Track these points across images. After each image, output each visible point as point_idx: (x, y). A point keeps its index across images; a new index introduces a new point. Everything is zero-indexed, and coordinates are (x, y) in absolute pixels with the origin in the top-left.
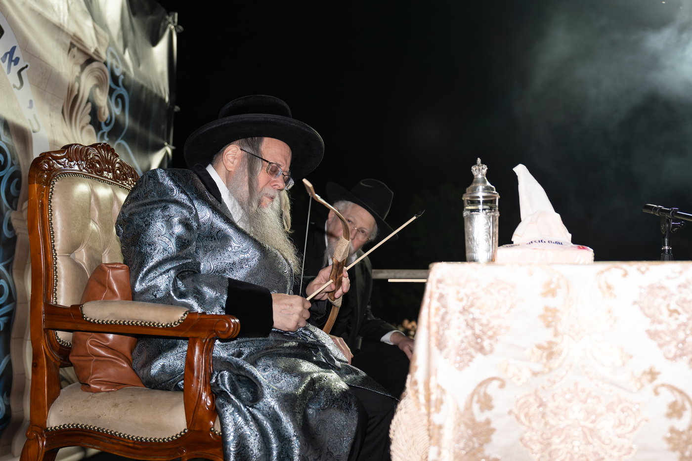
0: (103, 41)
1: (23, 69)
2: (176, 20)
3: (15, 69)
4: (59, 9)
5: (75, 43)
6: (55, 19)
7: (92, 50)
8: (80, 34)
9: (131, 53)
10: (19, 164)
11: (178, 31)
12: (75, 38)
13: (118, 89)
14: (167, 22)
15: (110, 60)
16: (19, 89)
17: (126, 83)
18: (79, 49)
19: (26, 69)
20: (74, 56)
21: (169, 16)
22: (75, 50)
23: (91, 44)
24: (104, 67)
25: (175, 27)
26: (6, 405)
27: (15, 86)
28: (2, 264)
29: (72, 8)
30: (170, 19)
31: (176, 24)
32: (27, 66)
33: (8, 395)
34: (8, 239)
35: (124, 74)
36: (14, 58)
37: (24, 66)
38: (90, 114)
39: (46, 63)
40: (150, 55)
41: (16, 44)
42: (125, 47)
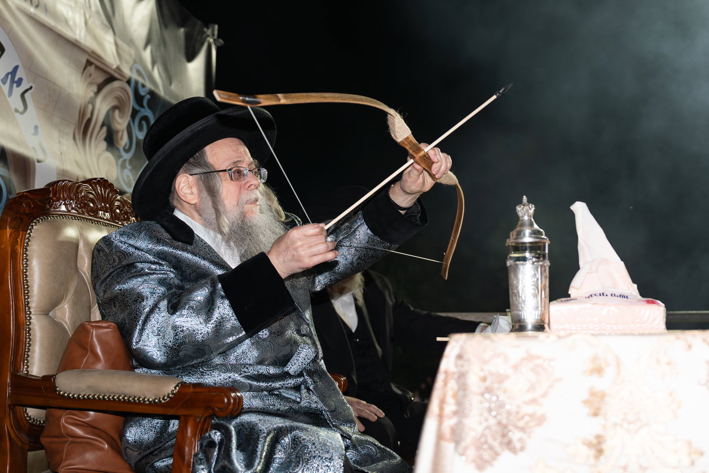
0: (126, 56)
1: (27, 91)
2: (216, 33)
3: (18, 91)
4: (75, 23)
5: (92, 60)
6: (69, 34)
7: (114, 67)
8: (99, 51)
9: (161, 69)
11: (219, 44)
12: (93, 55)
13: (142, 110)
14: (204, 36)
15: (135, 76)
16: (22, 113)
17: (153, 102)
18: (97, 67)
19: (30, 92)
20: (90, 75)
21: (208, 28)
23: (111, 60)
24: (126, 86)
25: (214, 40)
27: (16, 111)
29: (90, 22)
31: (216, 37)
32: (31, 88)
35: (151, 93)
36: (16, 79)
37: (28, 87)
38: (105, 139)
39: (55, 84)
40: (183, 72)
41: (19, 63)
42: (154, 63)
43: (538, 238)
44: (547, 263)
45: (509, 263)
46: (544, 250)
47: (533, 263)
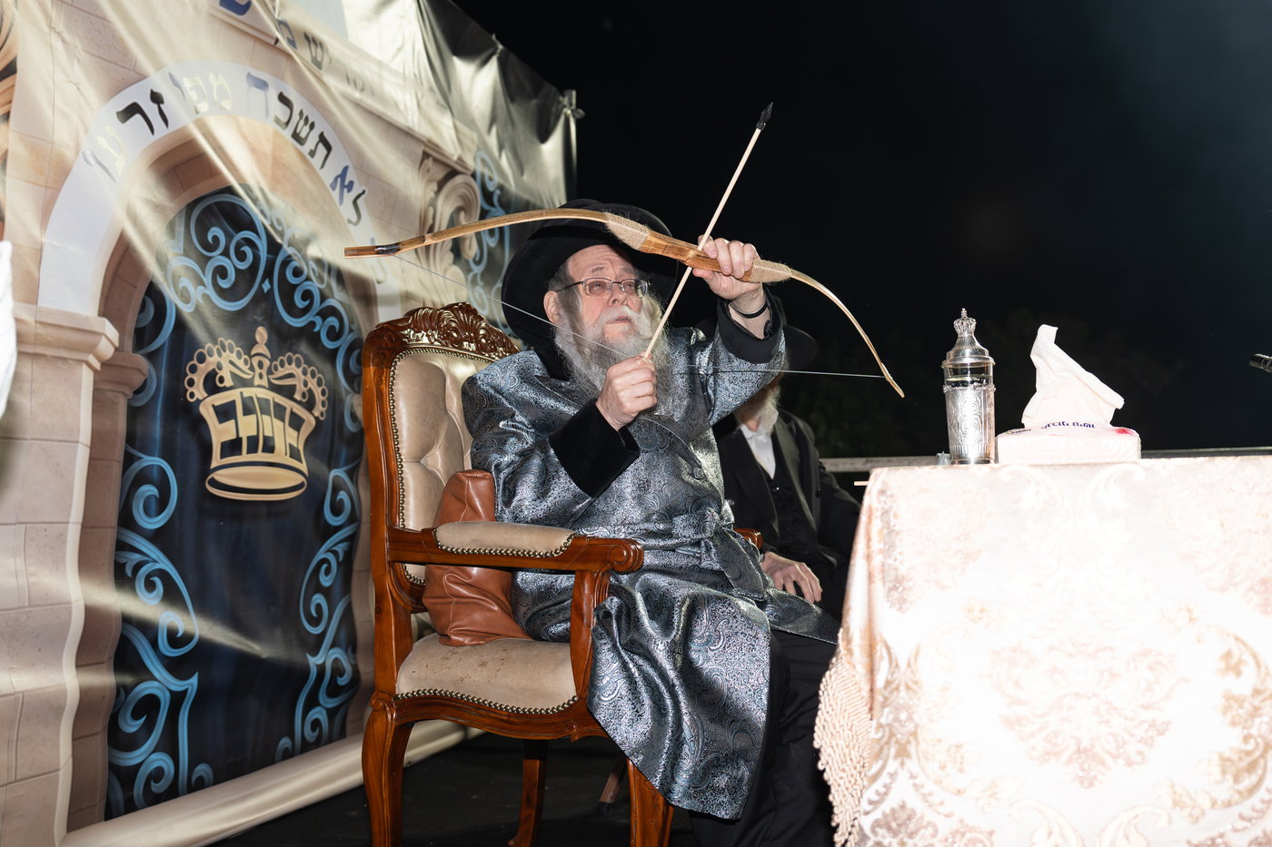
0: (468, 143)
1: (359, 196)
2: (574, 101)
3: (349, 197)
4: (406, 106)
5: (429, 151)
6: (400, 120)
7: (455, 158)
8: (436, 139)
9: (510, 155)
10: (359, 329)
11: (578, 116)
12: (429, 145)
13: (492, 210)
14: (560, 106)
15: (480, 169)
16: (356, 224)
17: (504, 200)
18: (436, 160)
19: (363, 197)
20: (428, 171)
21: (563, 96)
22: (429, 162)
23: (451, 149)
24: (471, 180)
25: (572, 111)
26: (352, 665)
27: (350, 222)
28: (344, 469)
29: (423, 103)
30: (565, 101)
31: (574, 107)
32: (364, 192)
33: (354, 651)
34: (354, 435)
35: (501, 188)
36: (346, 183)
37: (361, 191)
38: (452, 250)
39: (389, 184)
40: (537, 156)
41: (348, 163)
42: (501, 148)
43: (979, 358)
44: (992, 388)
45: (946, 388)
46: (987, 373)
47: (975, 389)
